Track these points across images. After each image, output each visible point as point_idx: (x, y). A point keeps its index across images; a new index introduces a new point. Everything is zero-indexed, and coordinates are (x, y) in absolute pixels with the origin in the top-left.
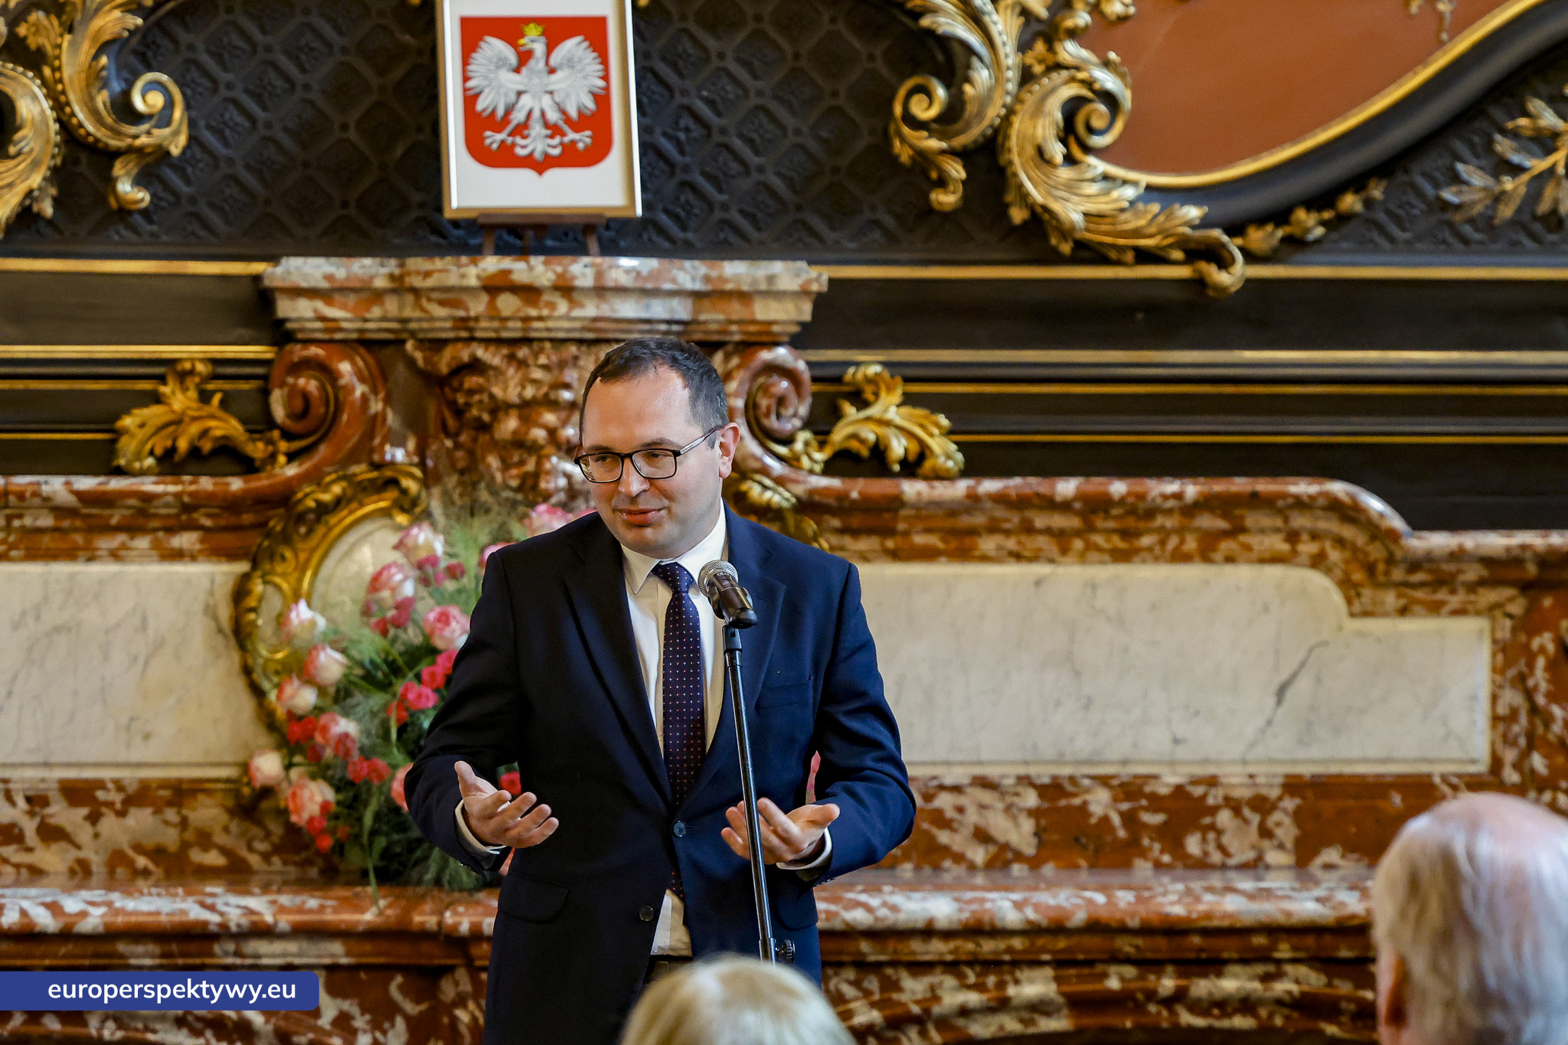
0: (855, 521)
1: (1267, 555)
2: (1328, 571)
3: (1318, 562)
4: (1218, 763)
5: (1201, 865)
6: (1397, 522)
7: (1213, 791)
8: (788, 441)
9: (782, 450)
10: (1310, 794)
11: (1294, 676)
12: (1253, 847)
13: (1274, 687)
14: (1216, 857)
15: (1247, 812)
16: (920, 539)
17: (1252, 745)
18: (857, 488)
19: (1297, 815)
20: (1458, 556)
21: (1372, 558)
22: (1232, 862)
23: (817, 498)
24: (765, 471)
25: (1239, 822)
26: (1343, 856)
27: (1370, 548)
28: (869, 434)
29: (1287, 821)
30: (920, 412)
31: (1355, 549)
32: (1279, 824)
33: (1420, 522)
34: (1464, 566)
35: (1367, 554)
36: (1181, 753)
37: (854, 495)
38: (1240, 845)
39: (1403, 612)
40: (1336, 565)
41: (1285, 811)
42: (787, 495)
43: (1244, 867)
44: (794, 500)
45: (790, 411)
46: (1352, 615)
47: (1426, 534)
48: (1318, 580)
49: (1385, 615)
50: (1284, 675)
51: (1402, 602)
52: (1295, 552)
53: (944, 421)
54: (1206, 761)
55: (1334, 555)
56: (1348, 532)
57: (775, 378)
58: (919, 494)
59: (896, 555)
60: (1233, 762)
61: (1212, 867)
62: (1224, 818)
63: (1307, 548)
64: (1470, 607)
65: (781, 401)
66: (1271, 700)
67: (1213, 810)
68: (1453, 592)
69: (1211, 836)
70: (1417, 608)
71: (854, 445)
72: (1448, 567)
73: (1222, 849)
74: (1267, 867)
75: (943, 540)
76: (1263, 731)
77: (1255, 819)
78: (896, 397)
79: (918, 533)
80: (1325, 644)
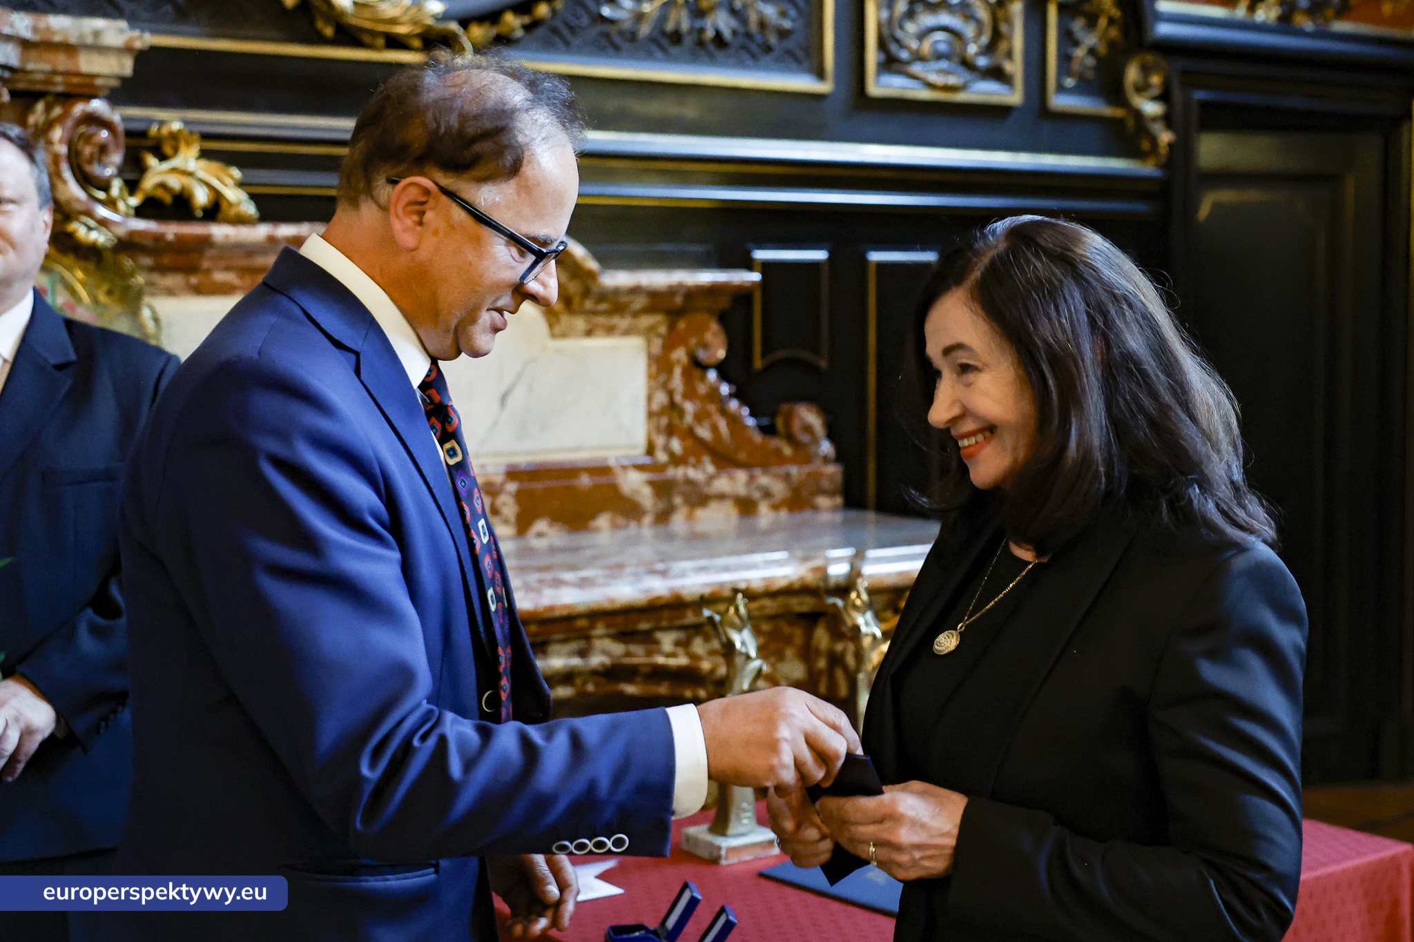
0: (166, 260)
6: (592, 265)
8: (106, 188)
9: (101, 195)
10: (525, 479)
11: (513, 386)
13: (498, 395)
16: (220, 276)
17: (483, 442)
18: (171, 230)
19: (519, 496)
20: (635, 290)
21: (570, 292)
23: (137, 239)
24: (89, 214)
26: (551, 525)
27: (568, 284)
28: (175, 182)
29: (510, 501)
30: (215, 166)
32: (504, 504)
33: (608, 261)
34: (636, 298)
35: (568, 288)
37: (170, 237)
39: (589, 333)
41: (510, 493)
42: (110, 234)
44: (116, 241)
45: (106, 159)
46: (553, 336)
47: (613, 273)
49: (577, 336)
50: (506, 387)
51: (588, 326)
53: (236, 173)
57: (93, 129)
58: (227, 236)
59: (198, 291)
64: (634, 329)
65: (103, 149)
66: (495, 405)
68: (622, 316)
70: (598, 331)
71: (160, 194)
72: (624, 299)
75: (241, 278)
76: (491, 431)
78: (194, 150)
79: (219, 269)
80: (534, 360)
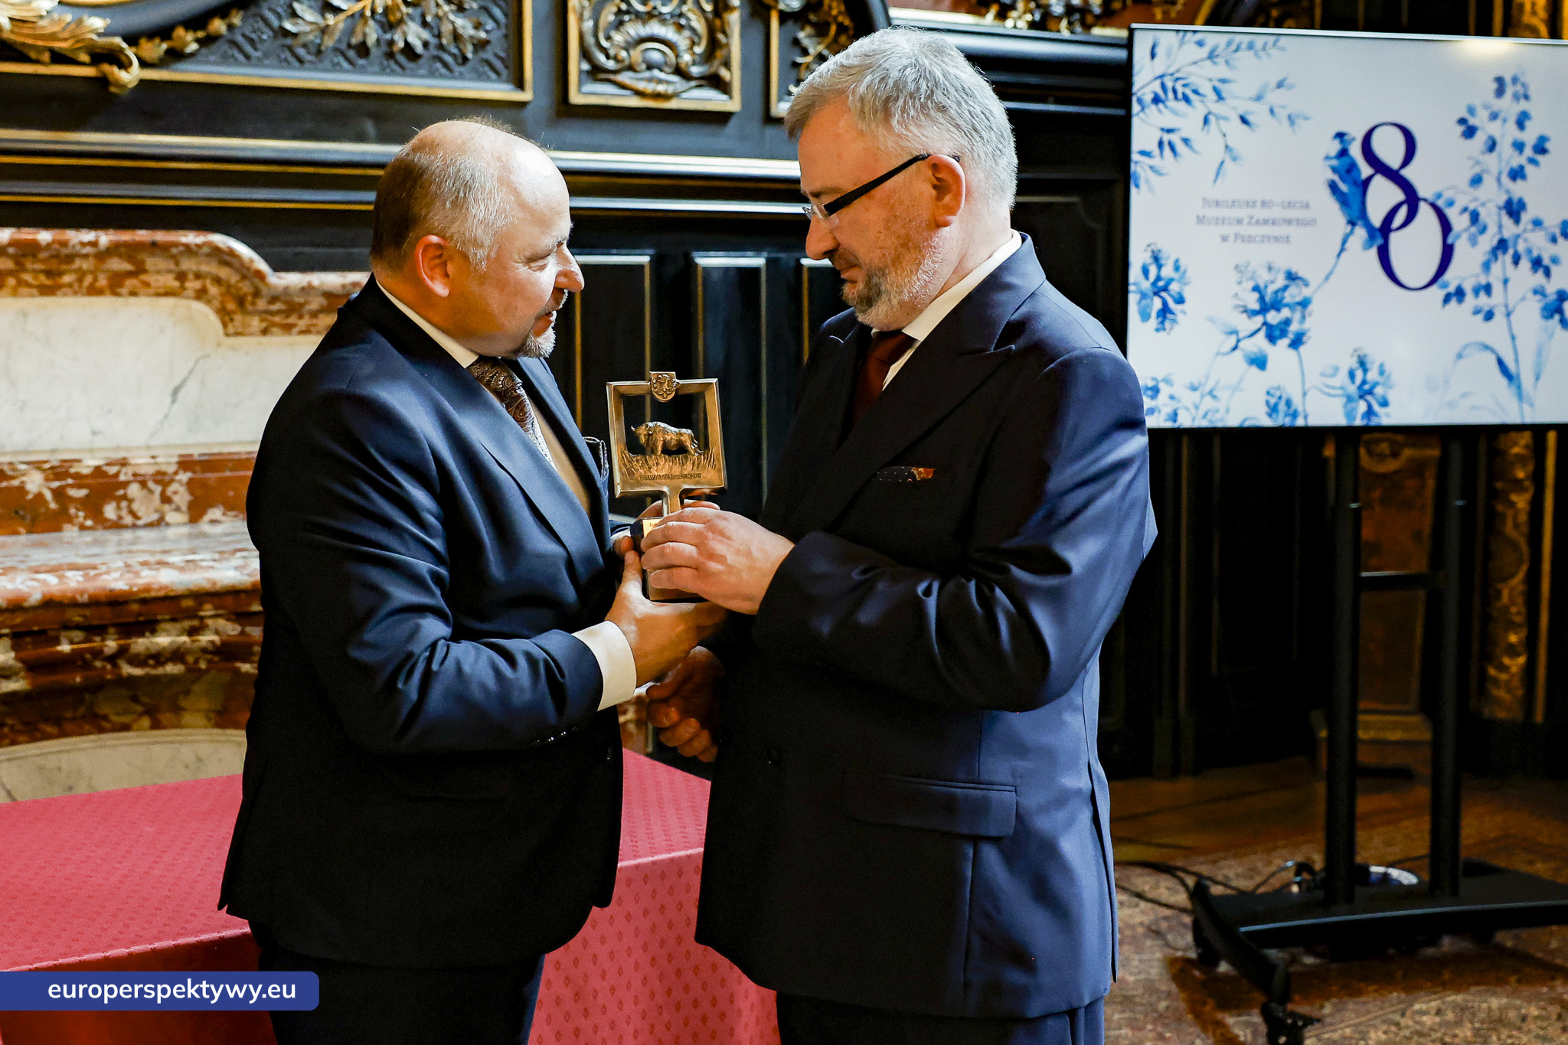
1: (162, 291)
2: (209, 302)
3: (201, 295)
4: (128, 449)
5: (117, 525)
6: (262, 265)
7: (124, 470)
10: (198, 468)
11: (185, 381)
12: (156, 511)
13: (169, 391)
14: (128, 520)
15: (151, 484)
17: (153, 435)
19: (190, 485)
20: (307, 290)
21: (242, 293)
22: (140, 523)
25: (145, 492)
26: (224, 514)
27: (241, 285)
29: (182, 490)
31: (229, 286)
32: (175, 493)
33: (278, 266)
34: (311, 299)
35: (240, 289)
36: (99, 442)
38: (146, 508)
39: (265, 332)
40: (214, 297)
41: (180, 481)
43: (150, 525)
46: (227, 335)
47: (283, 275)
48: (200, 308)
49: (251, 334)
50: (177, 382)
51: (264, 325)
52: (183, 288)
54: (118, 448)
55: (213, 290)
56: (224, 273)
60: (139, 448)
61: (126, 527)
62: (134, 490)
63: (193, 285)
64: (312, 329)
66: (169, 400)
67: (125, 485)
68: (301, 317)
69: (124, 504)
70: (275, 330)
72: (299, 299)
73: (132, 513)
74: (168, 525)
76: (161, 423)
77: (158, 489)
80: (208, 356)
